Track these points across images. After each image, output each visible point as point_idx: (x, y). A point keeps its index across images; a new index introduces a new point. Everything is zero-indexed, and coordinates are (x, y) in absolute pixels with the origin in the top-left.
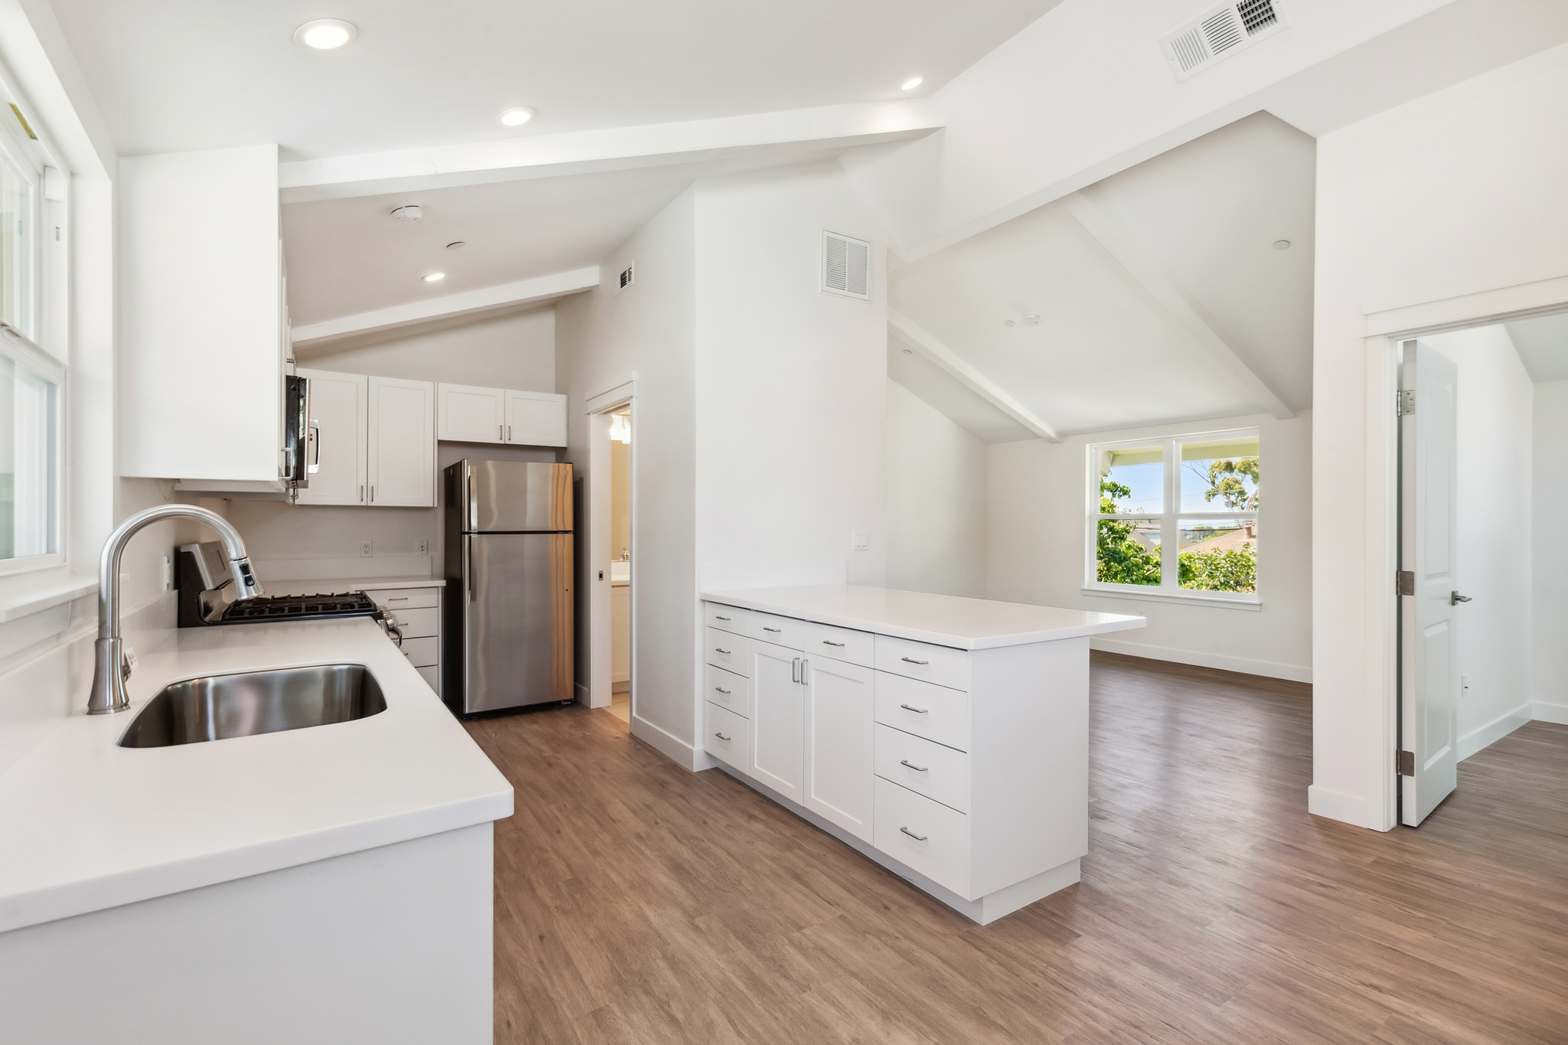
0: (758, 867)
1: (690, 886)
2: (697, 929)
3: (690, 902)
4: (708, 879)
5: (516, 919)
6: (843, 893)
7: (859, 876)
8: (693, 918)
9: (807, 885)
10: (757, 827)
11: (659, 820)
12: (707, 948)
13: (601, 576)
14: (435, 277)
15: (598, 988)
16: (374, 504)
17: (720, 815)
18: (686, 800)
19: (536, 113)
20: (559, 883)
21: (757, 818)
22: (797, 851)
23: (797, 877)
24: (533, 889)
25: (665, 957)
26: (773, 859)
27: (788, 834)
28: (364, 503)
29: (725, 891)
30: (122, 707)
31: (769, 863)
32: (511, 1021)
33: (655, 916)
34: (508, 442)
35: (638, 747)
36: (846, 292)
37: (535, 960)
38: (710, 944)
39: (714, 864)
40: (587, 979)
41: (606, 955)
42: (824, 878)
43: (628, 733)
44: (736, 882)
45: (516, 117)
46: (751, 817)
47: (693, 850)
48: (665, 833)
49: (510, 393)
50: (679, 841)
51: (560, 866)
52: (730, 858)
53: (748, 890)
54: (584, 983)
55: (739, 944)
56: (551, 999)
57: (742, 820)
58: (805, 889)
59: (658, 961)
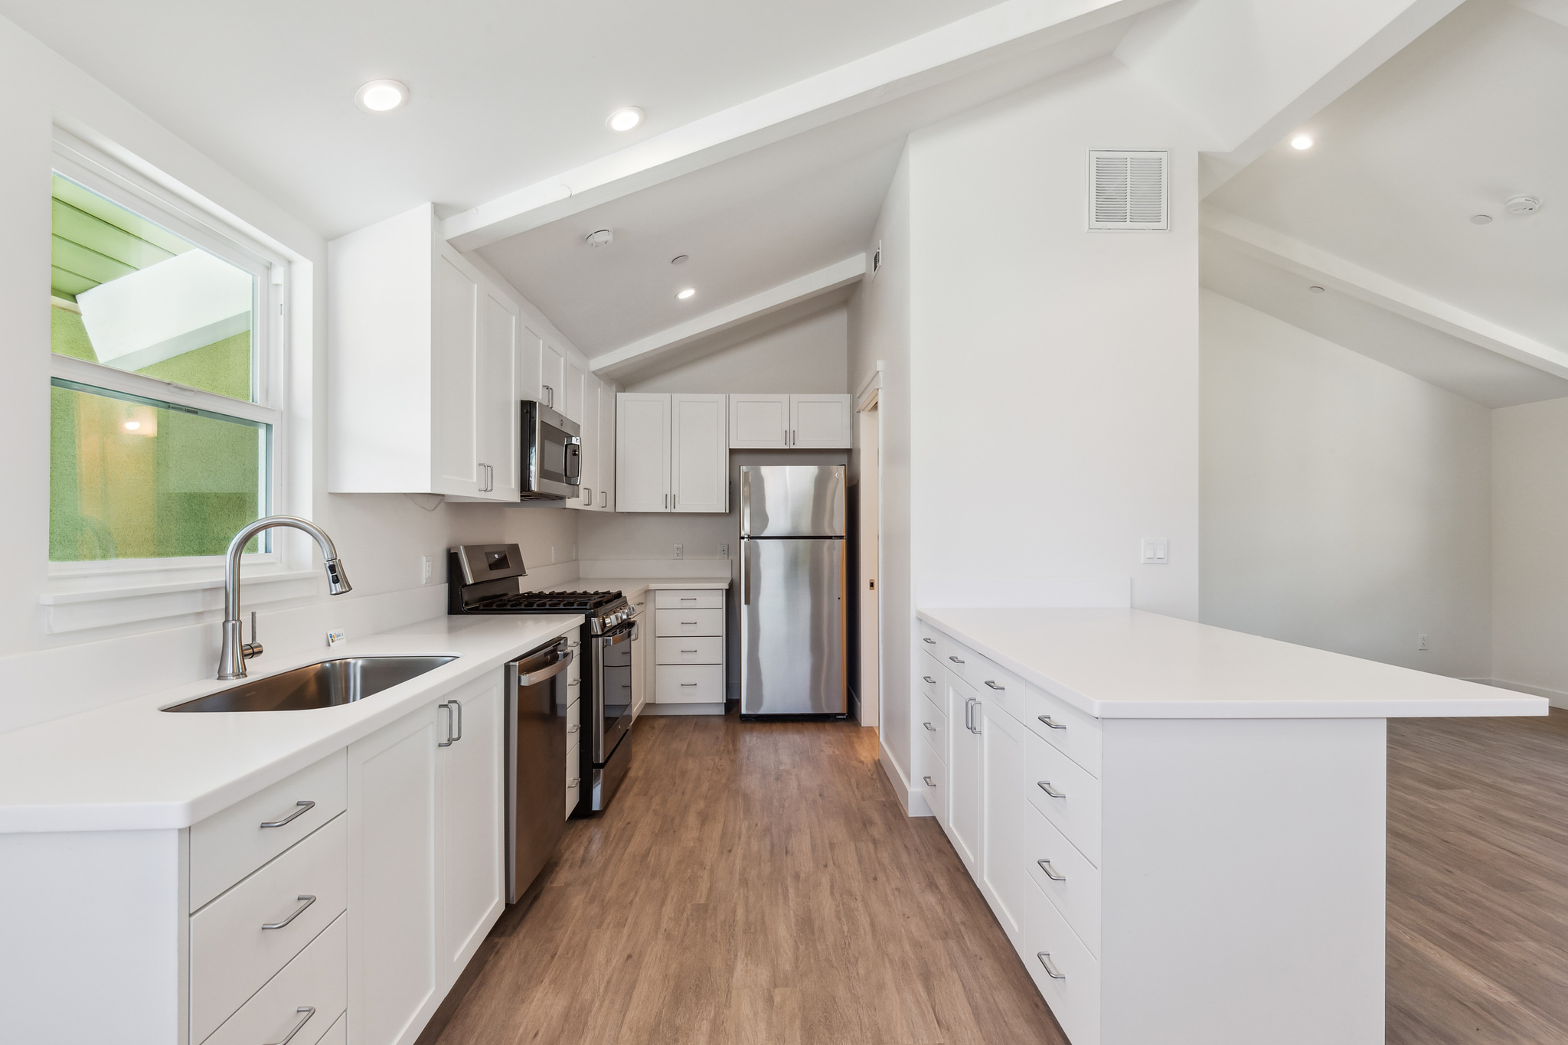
0: (891, 948)
1: (802, 947)
2: (770, 1000)
3: (788, 967)
4: (827, 945)
5: (626, 931)
6: (964, 1012)
7: (1005, 1000)
8: (775, 986)
9: (929, 990)
10: (930, 899)
11: (830, 863)
12: (762, 1026)
13: (872, 585)
14: (687, 294)
15: (630, 1030)
16: (676, 511)
17: (898, 874)
18: (876, 848)
19: (643, 110)
20: (689, 905)
21: (937, 888)
22: (952, 943)
23: (927, 977)
24: (663, 904)
25: (714, 1022)
26: (916, 945)
27: (958, 919)
28: (668, 511)
29: (833, 966)
30: (239, 675)
31: (907, 947)
32: (540, 1032)
33: (741, 970)
34: (792, 447)
35: (874, 776)
36: (1128, 224)
37: (606, 978)
38: (769, 1023)
39: (846, 930)
40: (630, 1015)
41: (665, 997)
42: (958, 988)
43: (876, 759)
44: (852, 960)
45: (624, 119)
46: (932, 885)
47: (838, 906)
48: (825, 881)
49: (795, 397)
50: (832, 893)
51: (704, 886)
52: (868, 928)
53: (858, 974)
54: (623, 1019)
55: (798, 1035)
56: (586, 1023)
57: (916, 885)
58: (923, 994)
59: (705, 1021)
